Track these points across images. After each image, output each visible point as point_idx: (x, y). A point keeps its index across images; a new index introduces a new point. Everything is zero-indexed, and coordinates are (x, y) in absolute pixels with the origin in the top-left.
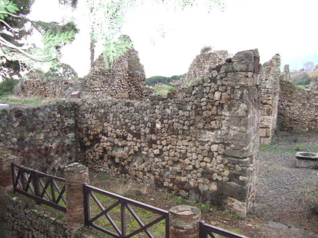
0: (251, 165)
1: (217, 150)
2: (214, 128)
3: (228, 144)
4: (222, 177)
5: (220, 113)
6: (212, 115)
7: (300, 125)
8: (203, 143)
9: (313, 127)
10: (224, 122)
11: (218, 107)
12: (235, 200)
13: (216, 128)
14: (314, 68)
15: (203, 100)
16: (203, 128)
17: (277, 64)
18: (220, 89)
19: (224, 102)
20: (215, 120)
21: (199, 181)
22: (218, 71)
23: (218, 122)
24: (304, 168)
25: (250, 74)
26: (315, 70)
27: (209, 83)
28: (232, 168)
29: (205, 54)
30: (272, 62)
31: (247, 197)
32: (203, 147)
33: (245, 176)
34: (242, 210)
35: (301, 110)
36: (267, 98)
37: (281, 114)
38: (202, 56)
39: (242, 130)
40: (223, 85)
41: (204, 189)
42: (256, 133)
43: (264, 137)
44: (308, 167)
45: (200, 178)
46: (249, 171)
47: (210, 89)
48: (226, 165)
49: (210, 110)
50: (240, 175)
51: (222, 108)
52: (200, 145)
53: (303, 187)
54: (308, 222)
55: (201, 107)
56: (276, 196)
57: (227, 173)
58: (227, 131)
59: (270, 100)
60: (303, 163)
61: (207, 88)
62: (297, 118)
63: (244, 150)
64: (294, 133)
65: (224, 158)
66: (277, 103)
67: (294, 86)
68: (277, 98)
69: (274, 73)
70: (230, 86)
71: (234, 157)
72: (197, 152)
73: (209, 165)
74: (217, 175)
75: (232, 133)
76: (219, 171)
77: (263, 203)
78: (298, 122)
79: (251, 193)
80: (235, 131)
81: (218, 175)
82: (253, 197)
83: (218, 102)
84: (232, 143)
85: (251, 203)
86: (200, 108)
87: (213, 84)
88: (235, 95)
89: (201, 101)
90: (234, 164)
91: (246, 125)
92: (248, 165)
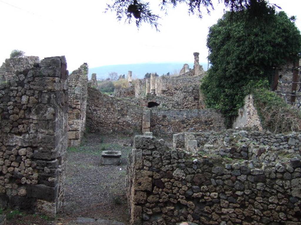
0: (60, 166)
1: (25, 154)
2: (21, 132)
3: (36, 148)
4: (31, 180)
5: (27, 117)
6: (20, 118)
7: (106, 128)
8: (10, 148)
9: (116, 129)
10: (32, 125)
11: (26, 111)
12: (45, 202)
13: (24, 131)
14: (118, 78)
15: (9, 103)
16: (10, 132)
17: (85, 72)
18: (28, 93)
19: (32, 106)
20: (23, 124)
21: (7, 187)
22: (26, 75)
23: (26, 126)
24: (109, 165)
25: (57, 79)
26: (118, 80)
27: (16, 87)
28: (41, 171)
29: (15, 59)
30: (80, 70)
31: (57, 197)
32: (10, 152)
33: (54, 177)
34: (52, 210)
35: (106, 114)
36: (76, 103)
37: (89, 118)
38: (12, 60)
39: (50, 133)
40: (30, 89)
41: (12, 194)
42: (64, 135)
43: (74, 139)
44: (112, 164)
45: (8, 183)
46: (58, 171)
47: (17, 93)
48: (34, 168)
49: (17, 114)
50: (50, 177)
51: (30, 111)
52: (7, 150)
53: (107, 182)
54: (112, 212)
55: (8, 110)
56: (85, 193)
57: (36, 175)
58: (35, 135)
59: (79, 105)
60: (108, 161)
61: (14, 91)
62: (103, 121)
63: (52, 152)
64: (101, 134)
65: (33, 162)
66: (85, 107)
67: (100, 92)
68: (85, 103)
69: (82, 81)
70: (37, 90)
71: (43, 160)
72: (4, 157)
73: (17, 169)
74: (25, 179)
75: (40, 136)
76: (27, 175)
77: (73, 201)
78: (104, 125)
79: (60, 192)
80: (43, 134)
81: (27, 179)
82: (62, 196)
83: (25, 106)
84: (41, 146)
85: (61, 203)
86: (6, 112)
87: (20, 88)
88: (42, 98)
89: (8, 105)
90: (43, 167)
91: (54, 128)
92: (56, 166)
